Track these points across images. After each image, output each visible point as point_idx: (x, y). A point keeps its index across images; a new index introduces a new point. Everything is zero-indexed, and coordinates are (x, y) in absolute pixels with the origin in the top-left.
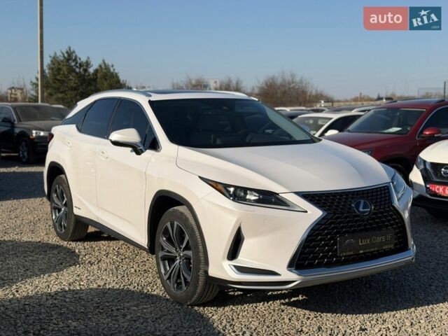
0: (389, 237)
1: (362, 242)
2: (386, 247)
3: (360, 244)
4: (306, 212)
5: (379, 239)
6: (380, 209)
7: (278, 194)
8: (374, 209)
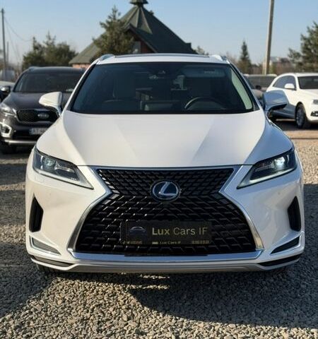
0: (203, 231)
1: (156, 232)
2: (197, 242)
3: (153, 234)
4: (92, 189)
7: (76, 167)
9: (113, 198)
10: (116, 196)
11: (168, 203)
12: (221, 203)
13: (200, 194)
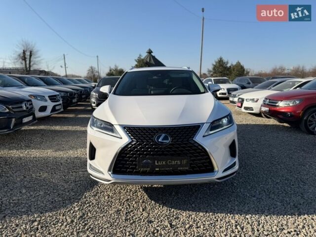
0: (184, 162)
1: (158, 163)
2: (181, 168)
3: (156, 164)
4: (121, 138)
5: (174, 163)
6: (177, 141)
7: (113, 125)
8: (172, 141)
9: (133, 143)
10: (134, 142)
11: (164, 146)
12: (194, 145)
13: (183, 141)
